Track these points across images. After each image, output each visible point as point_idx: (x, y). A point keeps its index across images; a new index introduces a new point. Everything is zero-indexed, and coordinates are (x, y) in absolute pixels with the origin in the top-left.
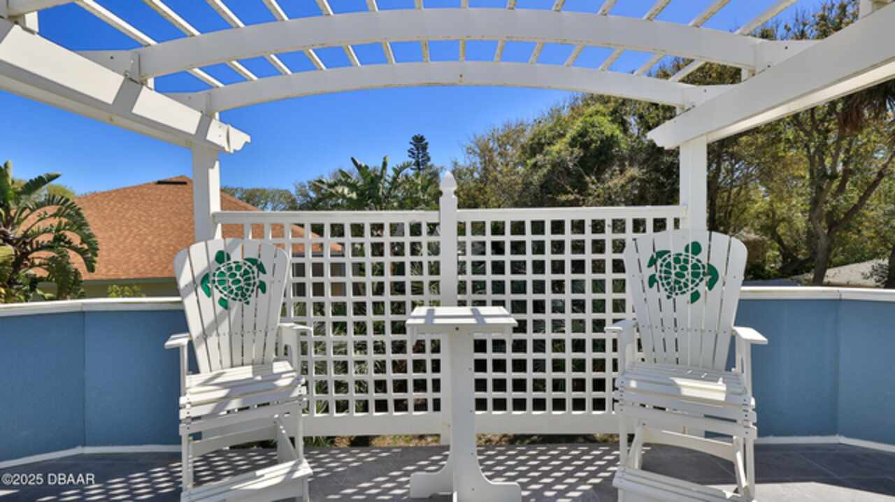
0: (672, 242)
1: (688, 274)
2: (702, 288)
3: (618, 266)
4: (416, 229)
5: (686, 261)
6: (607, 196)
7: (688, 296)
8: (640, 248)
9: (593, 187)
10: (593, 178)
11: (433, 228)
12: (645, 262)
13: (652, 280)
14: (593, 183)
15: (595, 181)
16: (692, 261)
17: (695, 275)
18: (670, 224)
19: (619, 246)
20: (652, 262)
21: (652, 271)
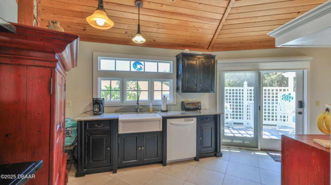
0: (286, 93)
1: (289, 98)
2: (291, 100)
3: (276, 97)
4: (240, 90)
5: (288, 96)
6: (271, 80)
7: (289, 101)
8: (280, 94)
9: (267, 78)
10: (267, 75)
11: (243, 90)
12: (281, 96)
13: (282, 99)
14: (267, 77)
15: (267, 76)
16: (289, 96)
17: (290, 98)
18: (286, 90)
19: (277, 94)
20: (282, 96)
21: (282, 97)
